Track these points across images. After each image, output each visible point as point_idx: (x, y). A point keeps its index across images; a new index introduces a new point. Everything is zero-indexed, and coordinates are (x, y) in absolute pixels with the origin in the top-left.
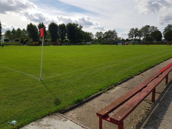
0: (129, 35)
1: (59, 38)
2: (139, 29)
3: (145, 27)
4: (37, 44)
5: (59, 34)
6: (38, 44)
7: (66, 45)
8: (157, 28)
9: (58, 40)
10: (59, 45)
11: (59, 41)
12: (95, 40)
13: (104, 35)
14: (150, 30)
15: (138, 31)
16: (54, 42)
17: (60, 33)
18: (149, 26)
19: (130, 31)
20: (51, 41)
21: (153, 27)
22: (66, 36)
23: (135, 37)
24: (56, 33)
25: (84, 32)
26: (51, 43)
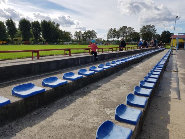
0: (108, 36)
1: (32, 36)
2: (117, 30)
3: (122, 28)
4: (4, 43)
5: (32, 33)
6: (6, 43)
7: (40, 44)
8: (133, 29)
9: (30, 39)
10: (33, 44)
11: (32, 40)
12: (75, 40)
13: (83, 35)
14: (127, 31)
15: (116, 32)
16: (26, 42)
17: (33, 31)
18: (125, 27)
19: (108, 31)
20: (22, 40)
21: (130, 28)
22: (41, 34)
23: (114, 37)
24: (29, 31)
25: (61, 31)
26: (23, 42)
